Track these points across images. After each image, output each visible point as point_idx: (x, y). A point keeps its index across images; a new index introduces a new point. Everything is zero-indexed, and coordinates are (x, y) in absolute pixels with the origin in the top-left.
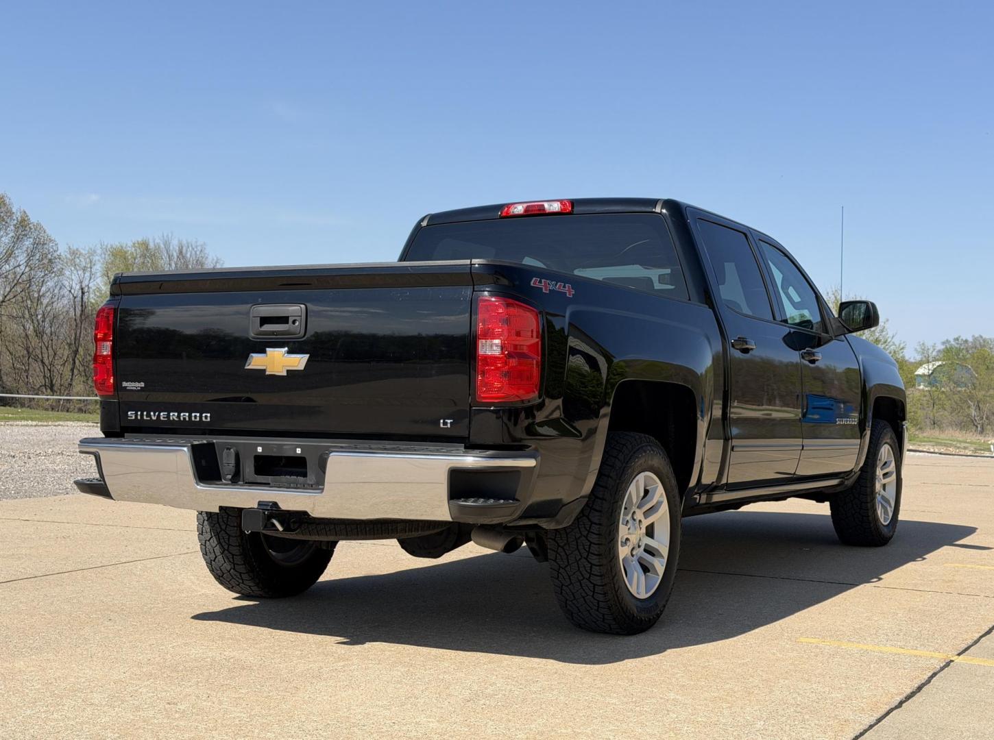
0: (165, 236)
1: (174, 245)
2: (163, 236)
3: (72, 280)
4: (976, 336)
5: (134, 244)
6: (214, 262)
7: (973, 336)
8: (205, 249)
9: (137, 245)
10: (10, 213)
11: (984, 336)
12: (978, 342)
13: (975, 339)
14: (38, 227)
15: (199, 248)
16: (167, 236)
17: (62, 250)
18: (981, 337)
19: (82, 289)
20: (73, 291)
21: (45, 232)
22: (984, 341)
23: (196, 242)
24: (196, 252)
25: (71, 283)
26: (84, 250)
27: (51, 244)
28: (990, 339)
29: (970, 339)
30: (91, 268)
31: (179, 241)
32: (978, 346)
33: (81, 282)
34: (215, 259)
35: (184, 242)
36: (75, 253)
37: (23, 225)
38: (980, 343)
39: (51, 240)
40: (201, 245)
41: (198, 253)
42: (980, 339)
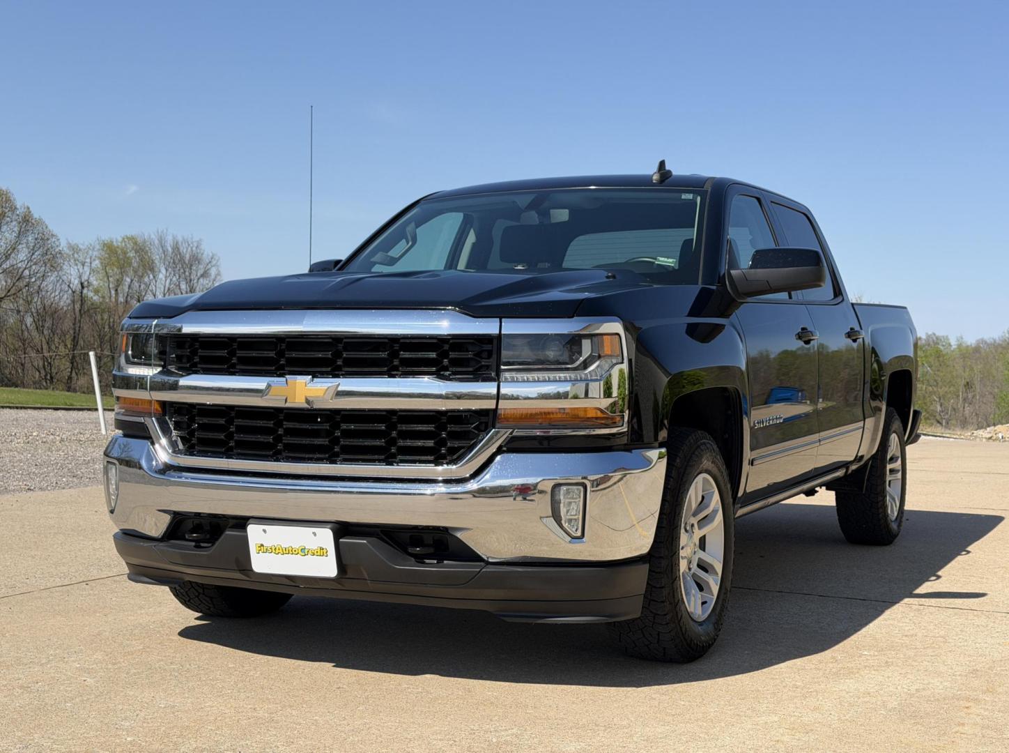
0: (160, 231)
1: (169, 240)
2: (158, 232)
3: (72, 274)
4: (930, 333)
5: (123, 239)
6: (210, 257)
7: (927, 334)
8: (201, 244)
9: (126, 240)
10: (13, 209)
11: (937, 334)
12: (931, 339)
13: (928, 336)
14: (40, 222)
15: (195, 244)
16: (162, 232)
17: (63, 246)
18: (934, 334)
19: (82, 284)
20: (71, 285)
21: (47, 227)
22: (937, 338)
23: (192, 238)
24: (192, 248)
25: (70, 277)
26: (83, 245)
27: (54, 240)
28: (943, 337)
29: (924, 337)
30: (91, 263)
31: (173, 236)
32: (931, 343)
33: (80, 277)
34: (211, 254)
35: (180, 239)
36: (75, 249)
37: (27, 221)
38: (933, 341)
39: (53, 235)
40: (198, 242)
41: (194, 249)
42: (933, 336)
